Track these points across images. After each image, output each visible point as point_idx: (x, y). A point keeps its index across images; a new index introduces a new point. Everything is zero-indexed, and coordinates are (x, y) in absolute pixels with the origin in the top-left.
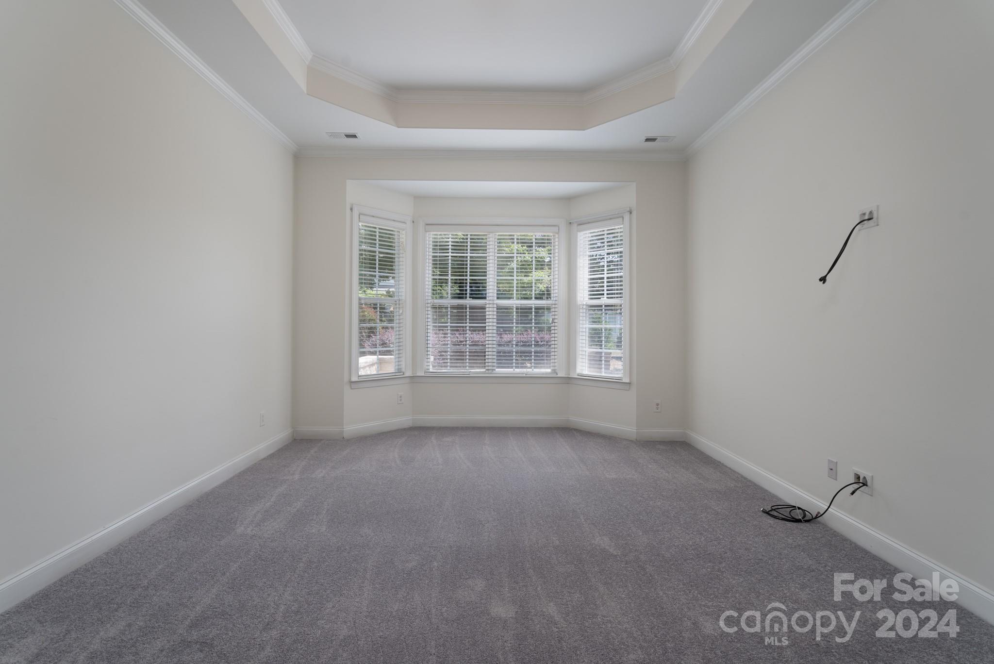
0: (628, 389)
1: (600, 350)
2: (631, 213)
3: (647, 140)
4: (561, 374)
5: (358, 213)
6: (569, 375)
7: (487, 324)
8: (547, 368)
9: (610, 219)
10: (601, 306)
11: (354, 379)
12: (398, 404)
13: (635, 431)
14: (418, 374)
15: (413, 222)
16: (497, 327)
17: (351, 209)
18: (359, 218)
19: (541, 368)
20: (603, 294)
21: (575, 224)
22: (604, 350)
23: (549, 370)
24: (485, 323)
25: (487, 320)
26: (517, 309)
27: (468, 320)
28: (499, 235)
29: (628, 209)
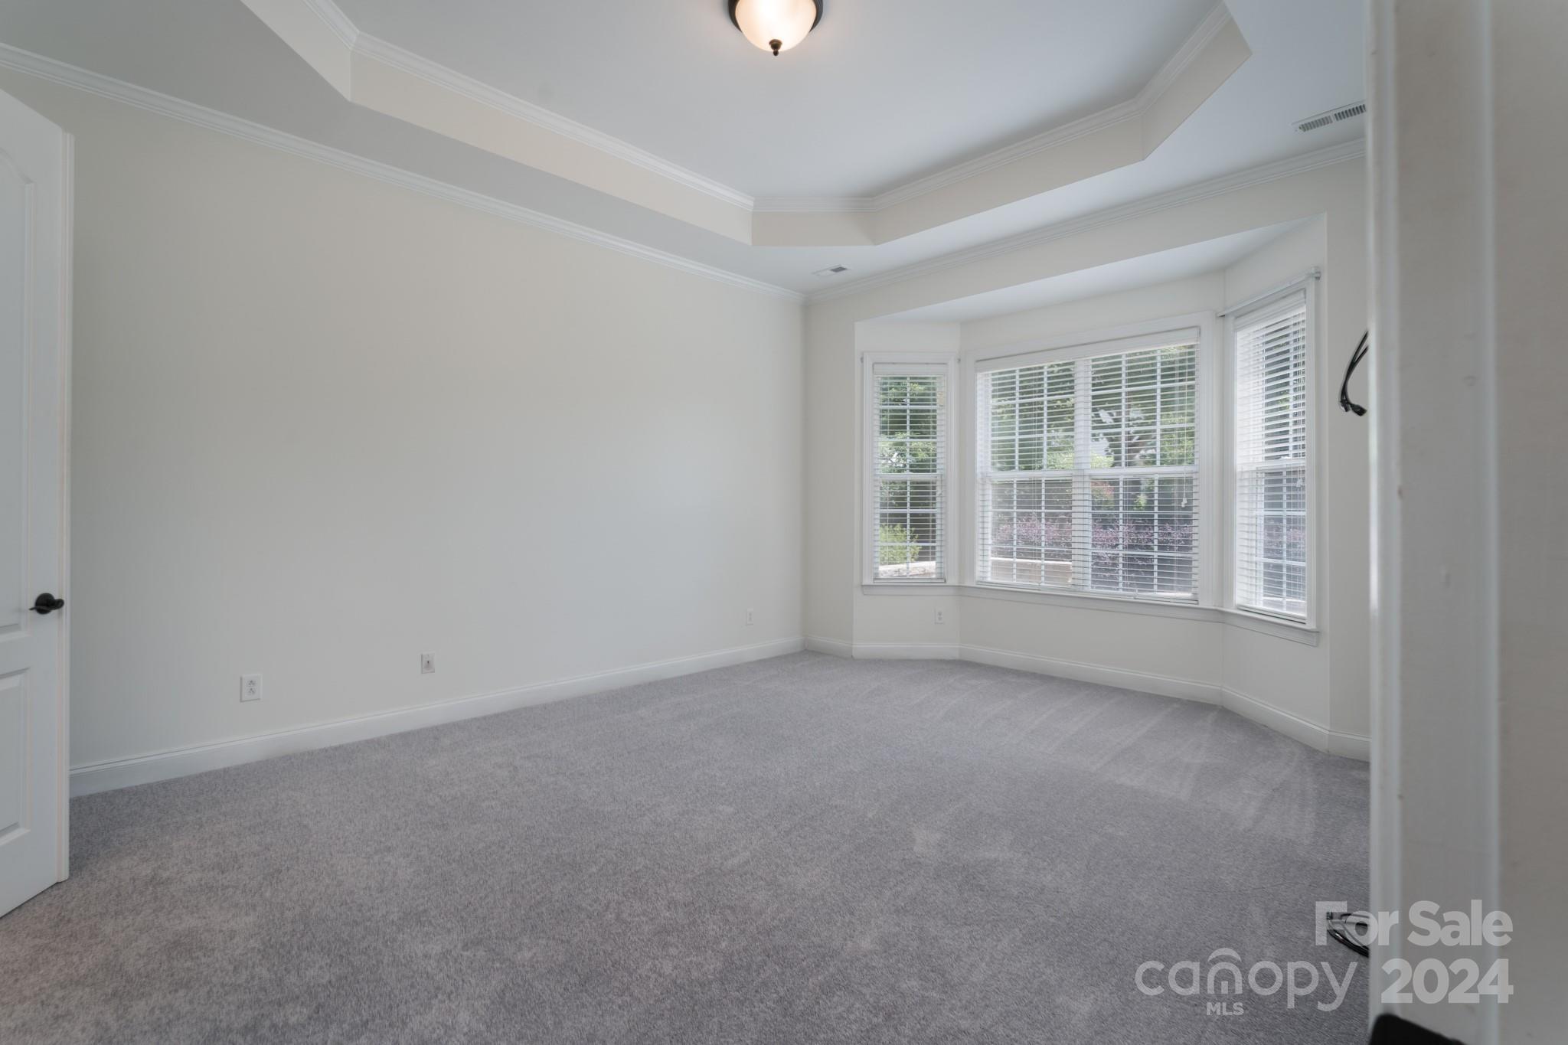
0: (1314, 644)
1: (1279, 562)
2: (1318, 278)
3: (1305, 127)
4: (1204, 604)
5: (871, 363)
6: (1222, 607)
7: (1074, 509)
8: (1185, 590)
9: (1284, 297)
10: (1280, 473)
11: (868, 581)
12: (936, 623)
13: (1328, 733)
14: (968, 584)
15: (959, 360)
16: (1093, 515)
17: (862, 359)
18: (873, 369)
19: (1172, 589)
20: (1286, 449)
21: (1229, 317)
22: (1286, 562)
23: (1188, 595)
24: (1071, 508)
25: (1074, 503)
26: (1125, 483)
27: (1043, 503)
28: (1093, 360)
29: (1313, 271)
